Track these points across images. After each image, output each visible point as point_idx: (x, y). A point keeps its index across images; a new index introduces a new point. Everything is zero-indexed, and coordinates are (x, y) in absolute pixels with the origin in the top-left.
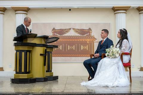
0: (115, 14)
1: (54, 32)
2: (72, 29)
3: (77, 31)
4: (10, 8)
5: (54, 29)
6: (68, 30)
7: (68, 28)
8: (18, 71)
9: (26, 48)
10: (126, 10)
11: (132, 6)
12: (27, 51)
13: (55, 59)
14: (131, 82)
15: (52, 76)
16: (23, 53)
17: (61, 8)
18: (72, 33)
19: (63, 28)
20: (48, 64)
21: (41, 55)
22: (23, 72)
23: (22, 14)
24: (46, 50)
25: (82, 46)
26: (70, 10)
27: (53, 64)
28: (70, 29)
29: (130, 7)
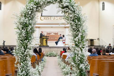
0: (65, 28)
3: (54, 33)
5: (47, 33)
6: (51, 33)
9: (42, 39)
12: (42, 40)
13: (48, 42)
18: (52, 34)
20: (46, 42)
21: (45, 40)
23: (38, 28)
25: (55, 38)
26: (52, 27)
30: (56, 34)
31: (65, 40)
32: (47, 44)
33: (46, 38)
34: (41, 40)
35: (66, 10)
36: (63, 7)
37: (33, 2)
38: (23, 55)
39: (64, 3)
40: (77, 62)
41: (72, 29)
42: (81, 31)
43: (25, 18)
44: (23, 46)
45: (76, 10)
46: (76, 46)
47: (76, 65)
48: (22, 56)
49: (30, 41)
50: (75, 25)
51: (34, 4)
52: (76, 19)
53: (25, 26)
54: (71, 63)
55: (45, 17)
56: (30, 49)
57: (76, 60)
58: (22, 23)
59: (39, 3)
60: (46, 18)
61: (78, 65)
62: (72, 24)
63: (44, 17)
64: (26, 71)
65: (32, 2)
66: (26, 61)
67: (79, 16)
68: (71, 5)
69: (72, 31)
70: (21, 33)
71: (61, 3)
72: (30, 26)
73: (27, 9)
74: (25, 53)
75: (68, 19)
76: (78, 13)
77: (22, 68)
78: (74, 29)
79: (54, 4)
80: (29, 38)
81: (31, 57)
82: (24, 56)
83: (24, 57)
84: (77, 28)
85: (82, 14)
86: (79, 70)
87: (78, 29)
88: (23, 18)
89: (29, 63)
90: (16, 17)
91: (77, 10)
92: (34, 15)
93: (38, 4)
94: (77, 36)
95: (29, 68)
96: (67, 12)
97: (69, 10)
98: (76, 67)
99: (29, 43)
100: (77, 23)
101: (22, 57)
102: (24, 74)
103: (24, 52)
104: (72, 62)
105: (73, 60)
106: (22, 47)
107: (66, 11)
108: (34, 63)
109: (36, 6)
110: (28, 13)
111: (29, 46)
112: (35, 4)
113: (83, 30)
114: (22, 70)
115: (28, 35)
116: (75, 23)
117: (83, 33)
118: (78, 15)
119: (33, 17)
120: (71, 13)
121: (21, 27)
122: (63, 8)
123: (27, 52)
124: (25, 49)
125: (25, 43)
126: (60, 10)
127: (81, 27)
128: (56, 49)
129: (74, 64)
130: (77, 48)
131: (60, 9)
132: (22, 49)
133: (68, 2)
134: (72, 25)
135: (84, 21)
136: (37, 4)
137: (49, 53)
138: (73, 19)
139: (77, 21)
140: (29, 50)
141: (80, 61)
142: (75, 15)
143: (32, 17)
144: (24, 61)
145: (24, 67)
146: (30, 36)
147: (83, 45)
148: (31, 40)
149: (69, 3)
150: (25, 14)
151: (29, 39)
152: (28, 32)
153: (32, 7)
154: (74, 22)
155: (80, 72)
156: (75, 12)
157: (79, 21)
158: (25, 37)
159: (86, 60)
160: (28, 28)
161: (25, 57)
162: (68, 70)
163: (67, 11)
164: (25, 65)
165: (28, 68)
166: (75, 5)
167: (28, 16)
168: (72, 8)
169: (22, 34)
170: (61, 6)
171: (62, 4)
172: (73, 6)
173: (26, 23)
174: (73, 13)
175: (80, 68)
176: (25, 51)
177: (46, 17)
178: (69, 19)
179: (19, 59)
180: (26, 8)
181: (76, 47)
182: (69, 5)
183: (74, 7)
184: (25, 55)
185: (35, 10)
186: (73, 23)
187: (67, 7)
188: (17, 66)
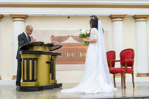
0: (112, 21)
1: (53, 40)
2: (71, 37)
3: (75, 38)
4: (8, 15)
5: (52, 36)
6: (66, 38)
7: (66, 35)
8: (25, 79)
9: (33, 56)
10: (122, 18)
11: (129, 14)
13: (58, 67)
14: (134, 87)
15: (56, 83)
16: (31, 61)
17: (60, 16)
18: (71, 41)
19: (62, 35)
20: (52, 71)
21: (47, 62)
22: (31, 80)
23: (20, 21)
24: (51, 58)
25: (81, 54)
26: (69, 17)
27: (56, 71)
28: (69, 36)
29: (127, 15)
32: (53, 77)
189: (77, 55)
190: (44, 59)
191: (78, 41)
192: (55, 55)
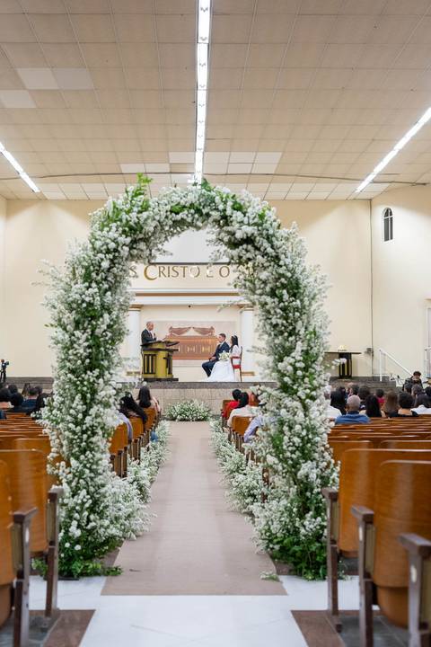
0: (241, 311)
2: (192, 328)
3: (197, 330)
5: (171, 328)
6: (187, 330)
7: (187, 327)
8: (146, 371)
9: (152, 353)
12: (152, 356)
13: (175, 362)
15: (173, 378)
16: (150, 357)
18: (191, 333)
21: (164, 358)
23: (135, 311)
24: (168, 354)
26: (190, 307)
28: (190, 328)
30: (203, 331)
31: (240, 357)
32: (170, 373)
33: (165, 347)
34: (148, 356)
35: (244, 252)
36: (233, 239)
37: (115, 221)
38: (79, 428)
39: (238, 225)
40: (288, 454)
41: (268, 327)
42: (302, 332)
43: (87, 284)
44: (79, 395)
45: (285, 254)
46: (286, 392)
47: (284, 468)
48: (74, 433)
49: (106, 373)
50: (279, 311)
51: (120, 229)
52: (284, 286)
53: (87, 317)
54: (265, 459)
55: (162, 269)
56: (107, 405)
57: (285, 447)
58: (74, 306)
59: (142, 228)
60: (166, 272)
61: (293, 466)
62: (267, 307)
63: (158, 266)
64: (92, 489)
65: (115, 224)
66: (91, 452)
67: (296, 275)
68: (265, 232)
69: (270, 335)
70: (72, 342)
71: (227, 224)
72: (106, 316)
73: (94, 249)
74: (88, 419)
75: (251, 286)
76: (291, 266)
77: (76, 479)
78: (277, 325)
79: (198, 228)
80: (102, 360)
81: (109, 435)
82: (83, 432)
83: (85, 436)
84: (289, 321)
85: (308, 269)
86: (295, 484)
87: (291, 324)
88: (81, 286)
89: (101, 459)
90: (54, 283)
91: (289, 255)
92: (121, 273)
93: (135, 230)
94: (288, 352)
95: (101, 477)
96: (249, 259)
97: (257, 252)
98: (286, 473)
99: (101, 381)
100: (286, 304)
101: (76, 437)
102: (83, 503)
103: (84, 416)
104: (270, 453)
105: (274, 447)
106: (77, 397)
107: (244, 258)
108: (120, 453)
109: (129, 240)
110: (100, 266)
111: (101, 395)
112: (124, 232)
113: (311, 329)
114: (76, 486)
115: (100, 352)
116: (282, 304)
117: (309, 340)
118: (293, 271)
119: (118, 279)
120: (266, 264)
121: (72, 318)
122: (234, 244)
123: (96, 417)
124: (86, 404)
125: (85, 383)
126: (222, 250)
127: (304, 317)
128: (206, 391)
129: (277, 461)
130: (288, 401)
131: (224, 248)
132: (74, 405)
133: (251, 222)
134: (269, 312)
135: (315, 295)
136: (131, 228)
137: (178, 408)
138: (272, 289)
139: (286, 297)
140: (101, 409)
141: (302, 449)
142: (281, 271)
143: (113, 281)
144: (83, 452)
145: (85, 476)
146: (107, 354)
147: (309, 388)
148: (108, 369)
149: (255, 224)
150: (87, 268)
151: (101, 367)
152: (98, 338)
153: (114, 240)
154: (276, 300)
155: (301, 493)
156: (279, 260)
157: (294, 295)
158: (87, 357)
159: (324, 446)
160: (99, 323)
161: (89, 437)
162: (254, 479)
163: (249, 255)
164: (88, 465)
165: (99, 480)
166: (277, 235)
167: (99, 278)
168: (266, 244)
169: (75, 345)
170: (226, 239)
171: (229, 228)
172: (274, 239)
173: (90, 304)
174: (272, 263)
175: (299, 478)
176: (85, 414)
177: (166, 267)
178: (255, 288)
179: (65, 442)
180: (90, 246)
181: (283, 394)
182: (256, 233)
183: (276, 243)
184: (87, 429)
185: (127, 254)
186: (273, 305)
187: (249, 240)
188: (56, 471)
189: (199, 349)
190: (162, 354)
191: (201, 333)
192: (172, 351)
